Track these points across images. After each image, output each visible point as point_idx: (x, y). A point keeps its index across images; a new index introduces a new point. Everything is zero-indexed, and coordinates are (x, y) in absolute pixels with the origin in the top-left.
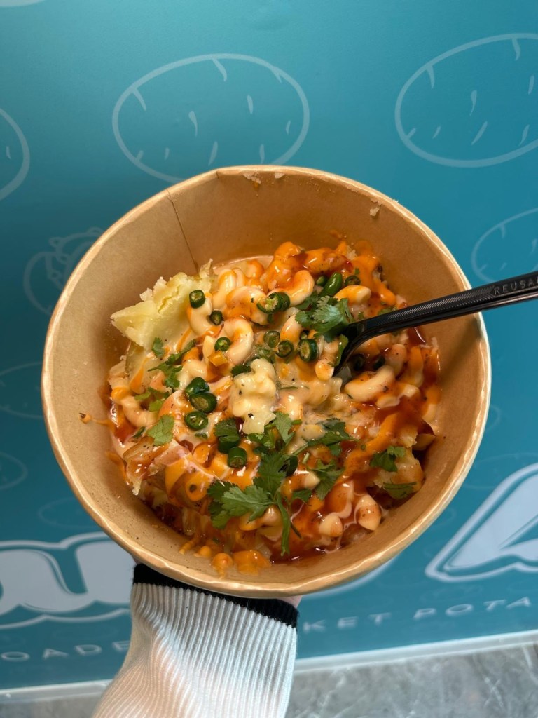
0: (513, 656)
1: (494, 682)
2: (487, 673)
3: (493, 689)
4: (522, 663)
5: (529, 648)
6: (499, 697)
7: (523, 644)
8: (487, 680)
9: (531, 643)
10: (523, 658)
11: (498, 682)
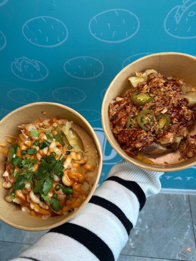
0: (180, 197)
1: (172, 202)
2: (170, 200)
3: (171, 205)
4: (183, 199)
5: (186, 195)
6: (172, 207)
7: (184, 194)
8: (170, 202)
9: (187, 194)
10: (183, 197)
11: (173, 203)
